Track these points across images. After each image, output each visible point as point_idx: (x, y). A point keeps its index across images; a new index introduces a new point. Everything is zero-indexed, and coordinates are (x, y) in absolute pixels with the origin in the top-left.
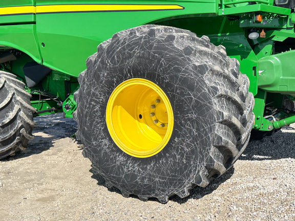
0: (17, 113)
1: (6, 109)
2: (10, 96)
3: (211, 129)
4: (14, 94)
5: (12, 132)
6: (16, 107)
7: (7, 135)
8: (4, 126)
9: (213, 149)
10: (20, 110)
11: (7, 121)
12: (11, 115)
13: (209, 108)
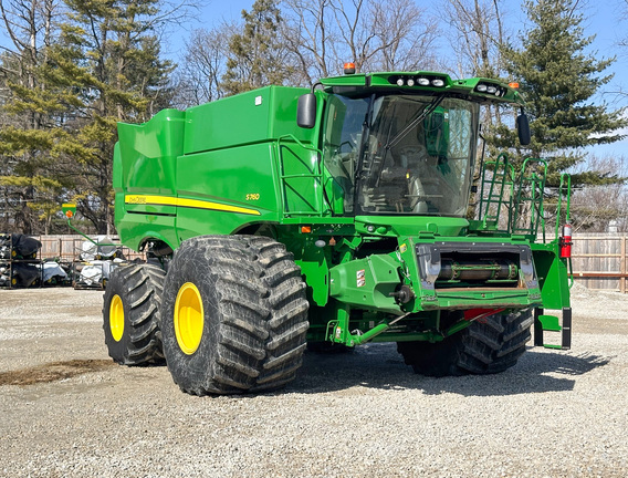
0: (153, 313)
1: (141, 308)
2: (147, 294)
3: (217, 328)
4: (153, 292)
5: (145, 334)
6: (152, 307)
7: (140, 337)
8: (137, 326)
9: (219, 346)
10: (156, 310)
11: (139, 321)
12: (145, 315)
13: (216, 311)
